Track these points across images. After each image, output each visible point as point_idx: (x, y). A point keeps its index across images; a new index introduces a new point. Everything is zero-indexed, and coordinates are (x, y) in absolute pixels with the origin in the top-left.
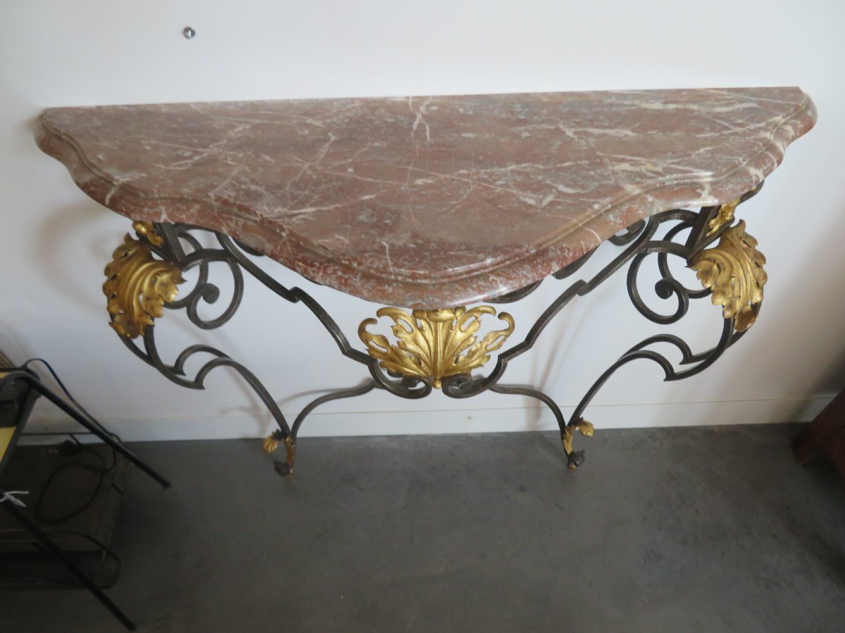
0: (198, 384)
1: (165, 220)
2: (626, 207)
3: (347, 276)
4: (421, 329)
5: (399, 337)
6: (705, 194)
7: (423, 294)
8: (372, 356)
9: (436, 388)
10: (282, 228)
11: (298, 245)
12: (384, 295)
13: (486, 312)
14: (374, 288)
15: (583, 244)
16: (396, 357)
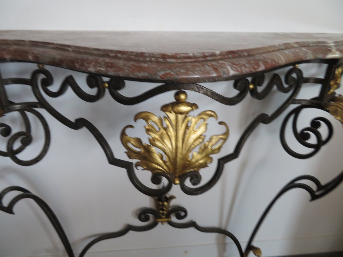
0: (9, 210)
2: (293, 50)
3: (113, 61)
4: (166, 129)
5: (150, 135)
6: (334, 50)
7: (171, 66)
8: (130, 157)
9: (176, 184)
10: (69, 46)
11: (79, 52)
12: (141, 69)
13: (211, 116)
14: (133, 65)
15: (275, 58)
16: (147, 155)
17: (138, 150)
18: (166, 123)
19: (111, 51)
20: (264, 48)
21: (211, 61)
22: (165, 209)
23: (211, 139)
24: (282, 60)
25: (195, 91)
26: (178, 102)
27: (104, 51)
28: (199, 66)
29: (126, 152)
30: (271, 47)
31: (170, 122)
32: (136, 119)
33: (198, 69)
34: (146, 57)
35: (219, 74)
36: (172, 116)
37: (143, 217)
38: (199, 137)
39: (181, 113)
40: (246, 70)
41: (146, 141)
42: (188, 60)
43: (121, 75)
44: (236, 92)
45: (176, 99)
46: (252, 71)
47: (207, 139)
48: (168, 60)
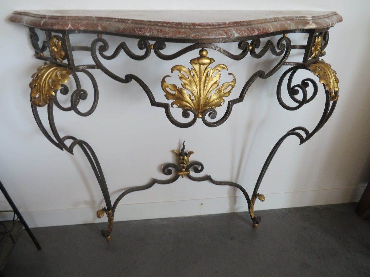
0: (70, 149)
1: (70, 28)
2: (280, 22)
3: (161, 28)
4: (193, 77)
5: (182, 81)
6: (311, 22)
7: (199, 31)
8: (167, 98)
9: (199, 118)
10: (128, 20)
11: (137, 23)
12: (180, 33)
13: (223, 68)
14: (175, 31)
15: (266, 27)
16: (180, 95)
17: (173, 92)
18: (193, 72)
19: (159, 22)
20: (259, 20)
21: (223, 27)
22: (185, 162)
23: (223, 85)
24: (271, 28)
25: (213, 48)
26: (202, 57)
27: (154, 22)
28: (216, 31)
29: (165, 95)
30: (264, 19)
31: (196, 72)
32: (172, 71)
33: (215, 32)
34: (183, 25)
35: (228, 36)
36: (197, 67)
37: (166, 170)
38: (216, 83)
39: (204, 64)
40: (245, 34)
41: (179, 86)
42: (209, 27)
43: (167, 37)
44: (241, 51)
45: (200, 55)
46: (249, 35)
47: (220, 85)
48: (196, 27)
